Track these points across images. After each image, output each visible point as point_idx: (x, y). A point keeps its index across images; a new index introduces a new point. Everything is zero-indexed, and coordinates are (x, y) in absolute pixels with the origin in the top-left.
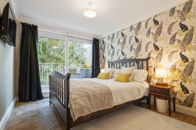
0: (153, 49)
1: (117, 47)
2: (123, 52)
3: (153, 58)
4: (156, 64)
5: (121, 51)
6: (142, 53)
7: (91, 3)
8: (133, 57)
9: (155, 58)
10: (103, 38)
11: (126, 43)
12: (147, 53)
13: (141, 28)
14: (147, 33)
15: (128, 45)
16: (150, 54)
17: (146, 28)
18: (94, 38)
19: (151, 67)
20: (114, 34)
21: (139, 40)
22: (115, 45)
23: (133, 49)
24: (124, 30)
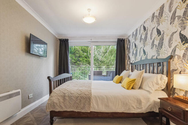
0: (179, 42)
1: (140, 45)
2: (145, 51)
3: (179, 57)
4: (182, 66)
5: (143, 50)
6: (165, 50)
7: (90, 9)
8: (154, 56)
9: (182, 56)
10: (129, 36)
11: (147, 39)
12: (170, 50)
13: (163, 14)
14: (171, 19)
15: (149, 41)
16: (174, 51)
17: (170, 12)
18: (118, 39)
19: (176, 70)
20: (137, 30)
21: (161, 32)
22: (137, 43)
23: (155, 45)
24: (146, 22)
